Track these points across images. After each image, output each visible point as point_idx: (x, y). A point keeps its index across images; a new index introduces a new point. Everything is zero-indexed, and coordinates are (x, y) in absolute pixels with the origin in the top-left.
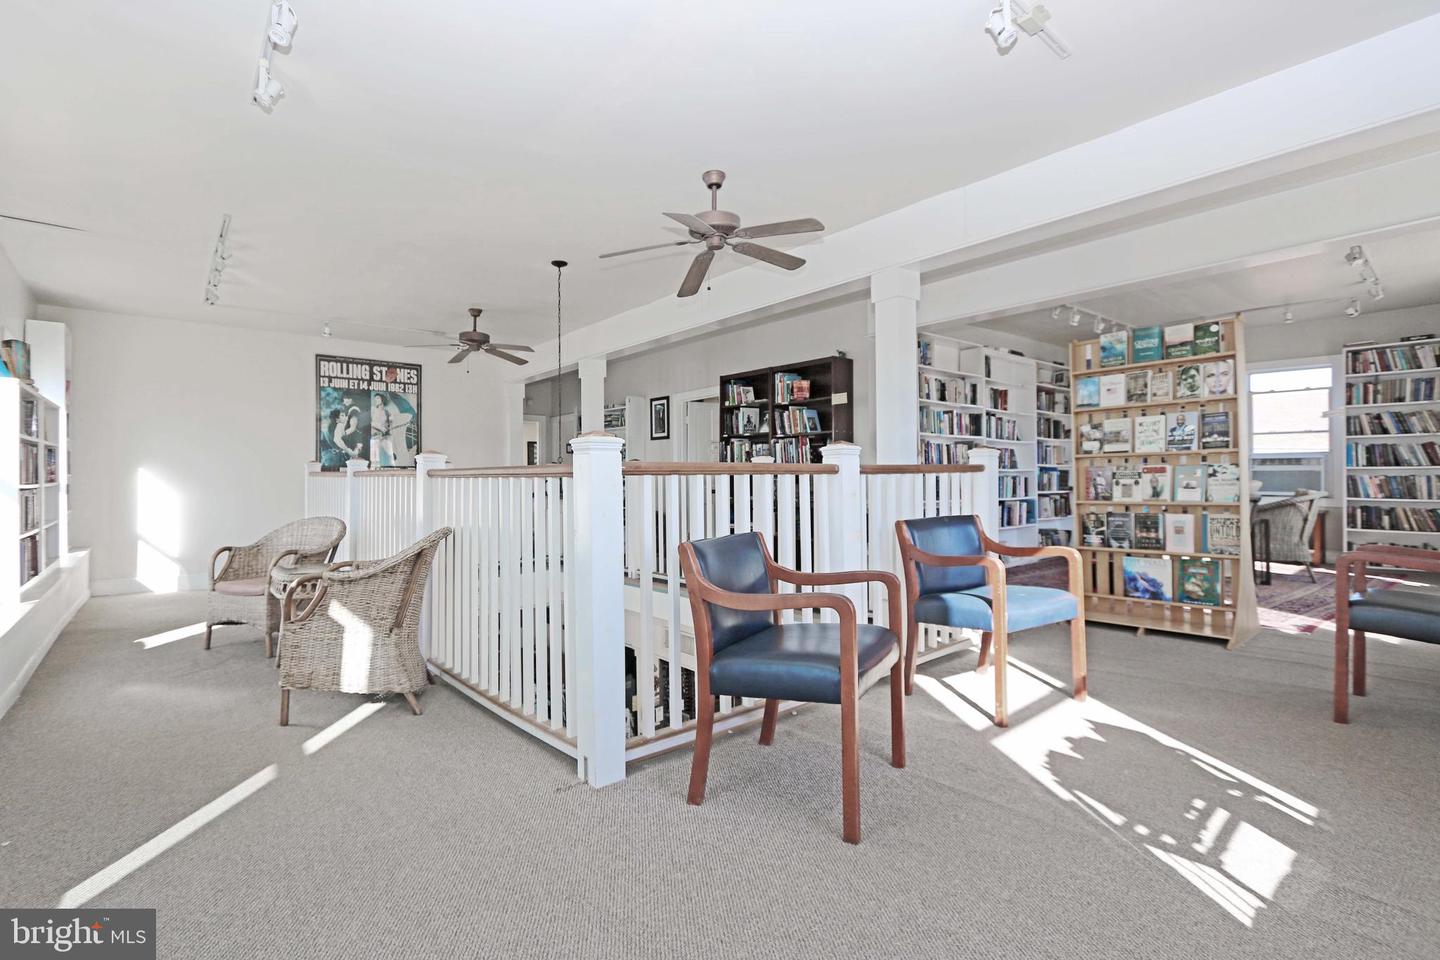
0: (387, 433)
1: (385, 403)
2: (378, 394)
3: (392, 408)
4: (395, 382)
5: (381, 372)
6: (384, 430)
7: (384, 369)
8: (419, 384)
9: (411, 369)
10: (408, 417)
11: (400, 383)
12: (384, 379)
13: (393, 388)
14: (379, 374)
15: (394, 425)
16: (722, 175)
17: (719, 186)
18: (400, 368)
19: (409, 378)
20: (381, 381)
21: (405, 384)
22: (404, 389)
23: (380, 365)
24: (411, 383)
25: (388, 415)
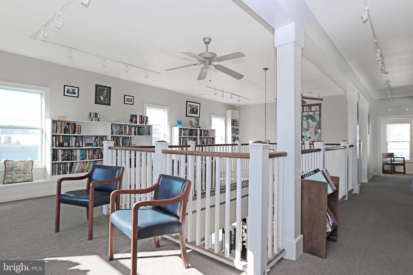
0: (308, 130)
1: (307, 119)
2: (305, 116)
3: (310, 121)
4: (311, 111)
5: (306, 108)
6: (307, 128)
7: (307, 107)
8: (320, 111)
9: (317, 106)
10: (316, 123)
11: (313, 111)
12: (307, 111)
13: (310, 113)
14: (305, 109)
15: (310, 126)
16: (210, 40)
17: (208, 43)
18: (313, 106)
19: (316, 109)
20: (306, 111)
21: (314, 111)
22: (314, 113)
23: (306, 106)
24: (317, 111)
25: (308, 123)
